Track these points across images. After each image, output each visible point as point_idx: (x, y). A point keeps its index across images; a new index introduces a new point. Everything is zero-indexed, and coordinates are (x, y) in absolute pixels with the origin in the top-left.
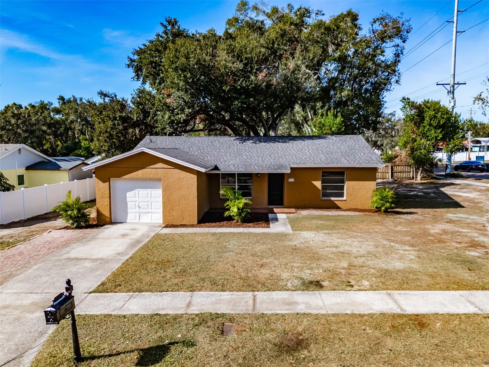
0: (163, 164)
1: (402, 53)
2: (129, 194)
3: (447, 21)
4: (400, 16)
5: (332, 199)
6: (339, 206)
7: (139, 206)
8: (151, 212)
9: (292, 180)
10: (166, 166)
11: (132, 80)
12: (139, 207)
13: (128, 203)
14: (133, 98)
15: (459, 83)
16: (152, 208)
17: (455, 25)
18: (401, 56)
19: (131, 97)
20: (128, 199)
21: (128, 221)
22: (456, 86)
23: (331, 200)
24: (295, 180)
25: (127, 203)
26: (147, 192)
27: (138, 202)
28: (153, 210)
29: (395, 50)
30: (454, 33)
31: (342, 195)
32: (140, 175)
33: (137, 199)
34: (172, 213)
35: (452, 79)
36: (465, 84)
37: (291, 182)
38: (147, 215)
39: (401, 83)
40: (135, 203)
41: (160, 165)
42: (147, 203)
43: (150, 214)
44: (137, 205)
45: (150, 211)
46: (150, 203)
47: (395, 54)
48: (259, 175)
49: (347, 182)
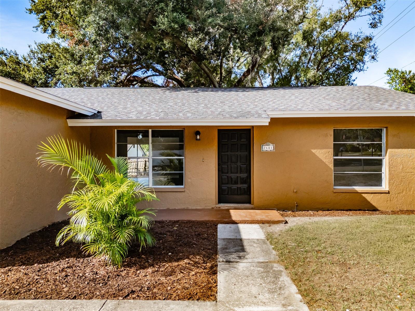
1: (380, 22)
5: (359, 189)
6: (374, 204)
9: (269, 148)
11: (35, 29)
14: (32, 51)
18: (379, 25)
19: (29, 50)
23: (356, 192)
24: (275, 148)
29: (371, 19)
37: (267, 152)
47: (371, 24)
48: (198, 137)
49: (389, 150)
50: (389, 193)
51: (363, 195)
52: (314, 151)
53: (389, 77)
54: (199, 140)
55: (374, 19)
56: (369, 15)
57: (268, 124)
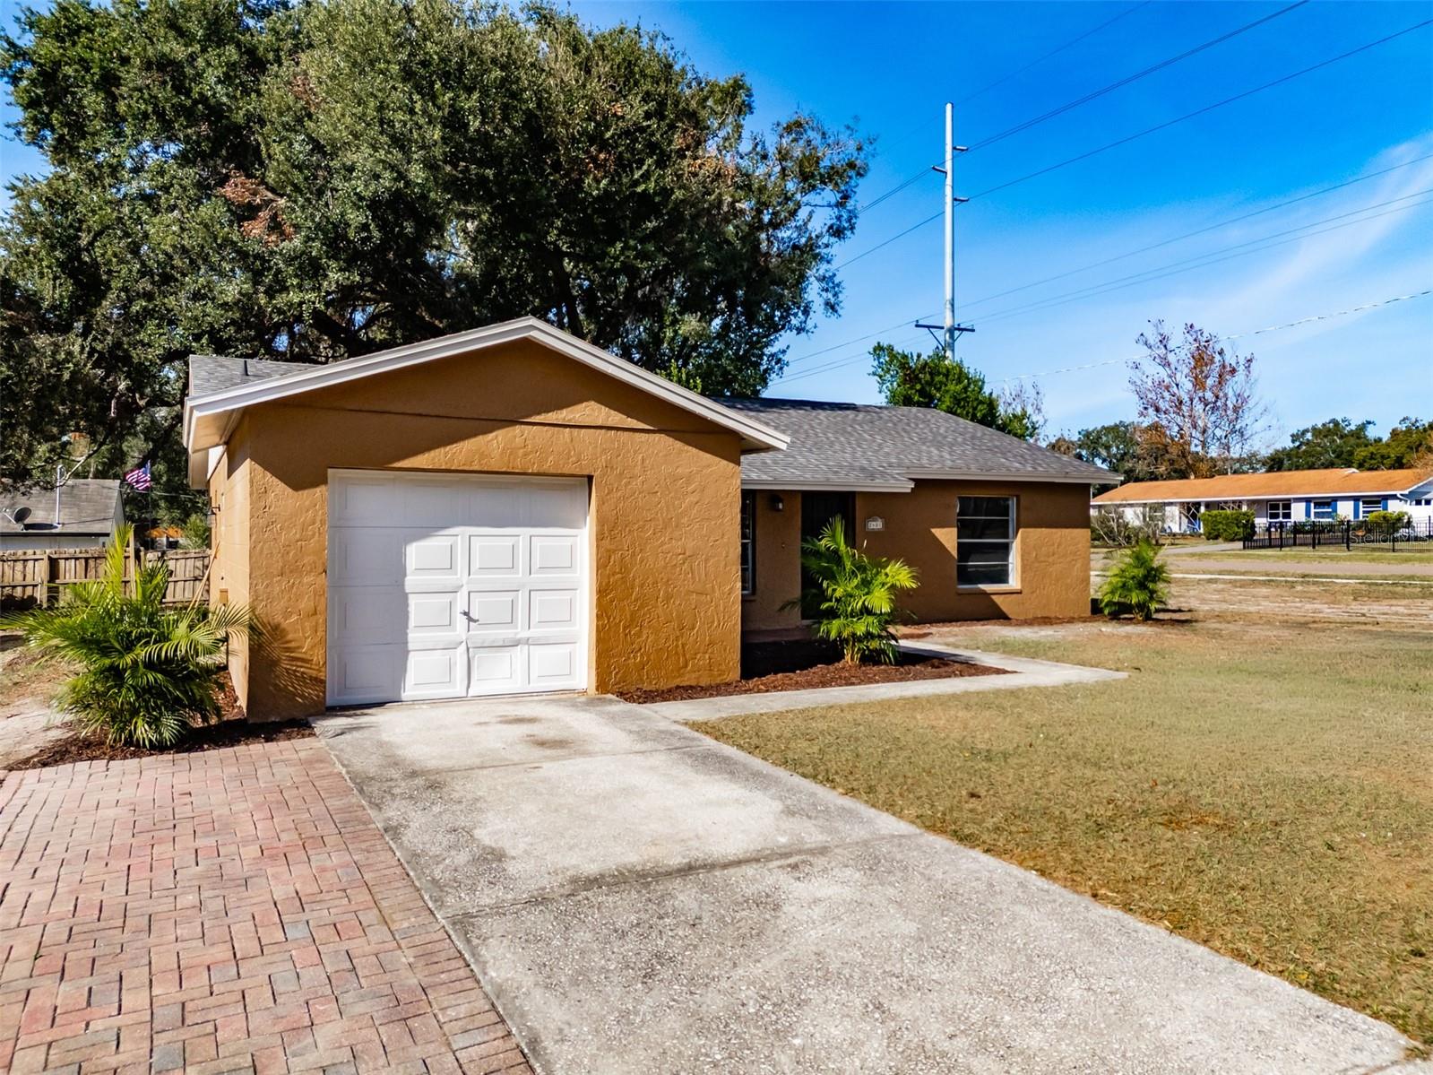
0: (605, 410)
1: (852, 228)
2: (416, 554)
3: (934, 168)
4: (851, 124)
5: (982, 587)
6: (1004, 608)
7: (466, 614)
8: (527, 641)
9: (876, 525)
10: (616, 418)
12: (470, 620)
13: (413, 601)
15: (962, 326)
16: (535, 618)
17: (949, 180)
18: (848, 233)
20: (411, 582)
21: (406, 694)
22: (957, 333)
23: (984, 593)
24: (886, 525)
25: (404, 598)
26: (509, 542)
27: (464, 591)
28: (535, 632)
29: (834, 216)
30: (949, 199)
31: (1001, 576)
32: (496, 454)
33: (460, 575)
34: (639, 634)
35: (948, 314)
36: (973, 330)
37: (875, 533)
38: (505, 655)
39: (840, 312)
40: (447, 598)
41: (591, 411)
42: (508, 597)
43: (520, 653)
44: (461, 605)
45: (523, 634)
46: (522, 598)
47: (831, 227)
48: (781, 506)
49: (1020, 531)
50: (1021, 593)
51: (994, 597)
52: (933, 530)
53: (876, 362)
54: (779, 510)
55: (839, 218)
56: (829, 206)
57: (909, 491)
